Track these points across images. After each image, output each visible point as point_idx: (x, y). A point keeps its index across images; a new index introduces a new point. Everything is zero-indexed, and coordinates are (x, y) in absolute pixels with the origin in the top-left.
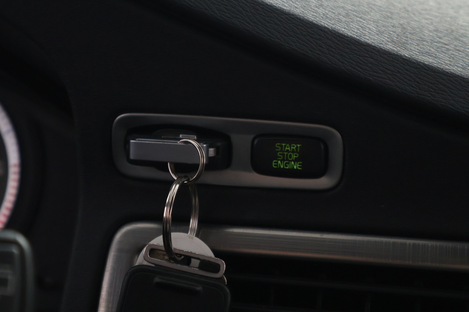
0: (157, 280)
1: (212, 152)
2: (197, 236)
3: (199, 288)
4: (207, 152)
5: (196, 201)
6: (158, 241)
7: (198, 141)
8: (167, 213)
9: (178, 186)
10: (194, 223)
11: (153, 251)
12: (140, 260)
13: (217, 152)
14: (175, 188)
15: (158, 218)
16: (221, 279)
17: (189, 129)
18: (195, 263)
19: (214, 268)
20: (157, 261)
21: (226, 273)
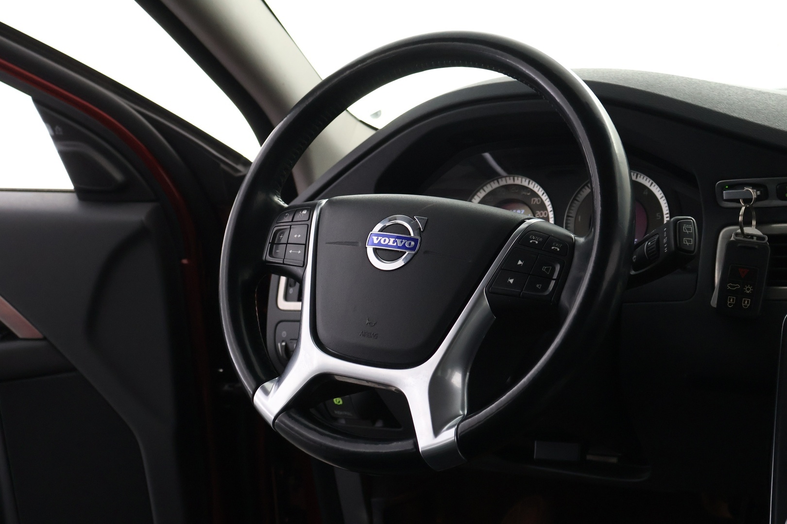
0: (739, 245)
1: (759, 193)
2: (756, 228)
3: (756, 247)
4: (756, 193)
5: (754, 213)
6: (739, 231)
7: (752, 189)
8: (741, 219)
9: (744, 207)
10: (754, 223)
11: (737, 234)
12: (732, 239)
13: (761, 192)
14: (743, 208)
15: (736, 223)
16: (766, 243)
17: (748, 185)
18: (755, 238)
19: (763, 239)
20: (738, 238)
21: (768, 241)
